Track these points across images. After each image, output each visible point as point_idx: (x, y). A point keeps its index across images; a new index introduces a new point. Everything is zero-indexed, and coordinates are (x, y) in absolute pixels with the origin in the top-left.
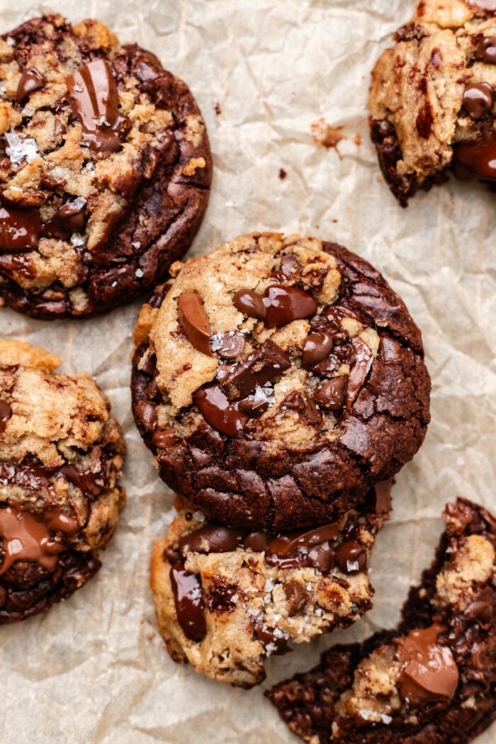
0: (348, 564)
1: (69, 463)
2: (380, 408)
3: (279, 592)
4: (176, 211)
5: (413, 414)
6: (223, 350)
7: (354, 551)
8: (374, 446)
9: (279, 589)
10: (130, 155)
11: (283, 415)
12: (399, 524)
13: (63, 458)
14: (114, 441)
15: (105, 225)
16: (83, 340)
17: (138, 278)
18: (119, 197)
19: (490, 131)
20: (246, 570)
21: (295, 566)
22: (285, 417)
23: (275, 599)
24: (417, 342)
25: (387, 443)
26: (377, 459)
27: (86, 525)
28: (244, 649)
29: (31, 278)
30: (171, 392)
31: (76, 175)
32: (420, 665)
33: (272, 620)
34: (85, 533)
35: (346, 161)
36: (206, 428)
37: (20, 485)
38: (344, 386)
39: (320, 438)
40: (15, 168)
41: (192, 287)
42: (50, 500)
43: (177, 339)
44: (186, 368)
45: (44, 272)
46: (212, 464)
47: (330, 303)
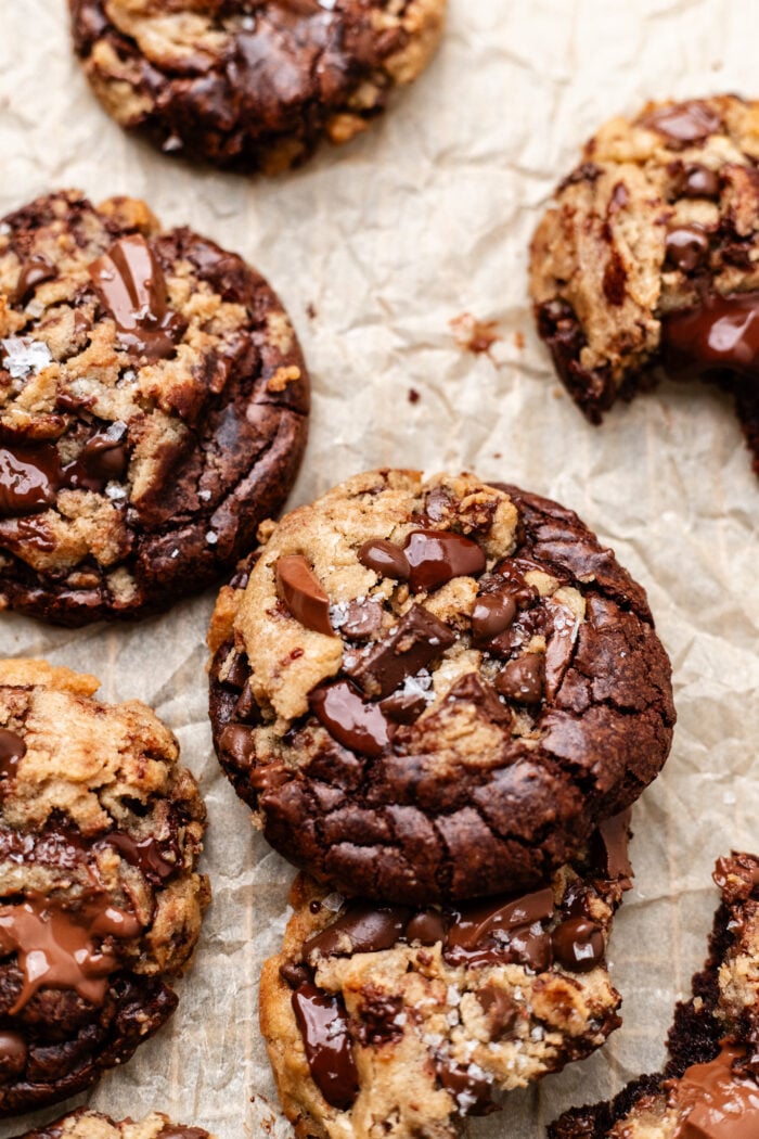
0: (576, 950)
1: (120, 826)
2: (598, 695)
3: (470, 1006)
4: (260, 444)
5: (650, 705)
6: (349, 625)
7: (582, 928)
8: (596, 750)
9: (469, 1000)
10: (188, 361)
11: (450, 709)
12: (647, 904)
13: (109, 815)
14: (188, 796)
15: (156, 464)
16: (131, 657)
17: (210, 545)
18: (175, 421)
19: (710, 293)
20: (413, 975)
21: (491, 961)
22: (455, 713)
23: (465, 1017)
24: (643, 602)
25: (615, 744)
26: (603, 770)
27: (150, 927)
28: (422, 1105)
29: (48, 550)
30: (276, 695)
31: (109, 390)
32: (711, 1111)
33: (463, 1052)
34: (150, 940)
35: (506, 371)
36: (331, 748)
37: (43, 863)
38: (540, 668)
39: (510, 743)
40: (17, 385)
41: (295, 545)
42: (92, 884)
43: (277, 618)
44: (296, 655)
45: (67, 540)
46: (347, 804)
47: (505, 554)
